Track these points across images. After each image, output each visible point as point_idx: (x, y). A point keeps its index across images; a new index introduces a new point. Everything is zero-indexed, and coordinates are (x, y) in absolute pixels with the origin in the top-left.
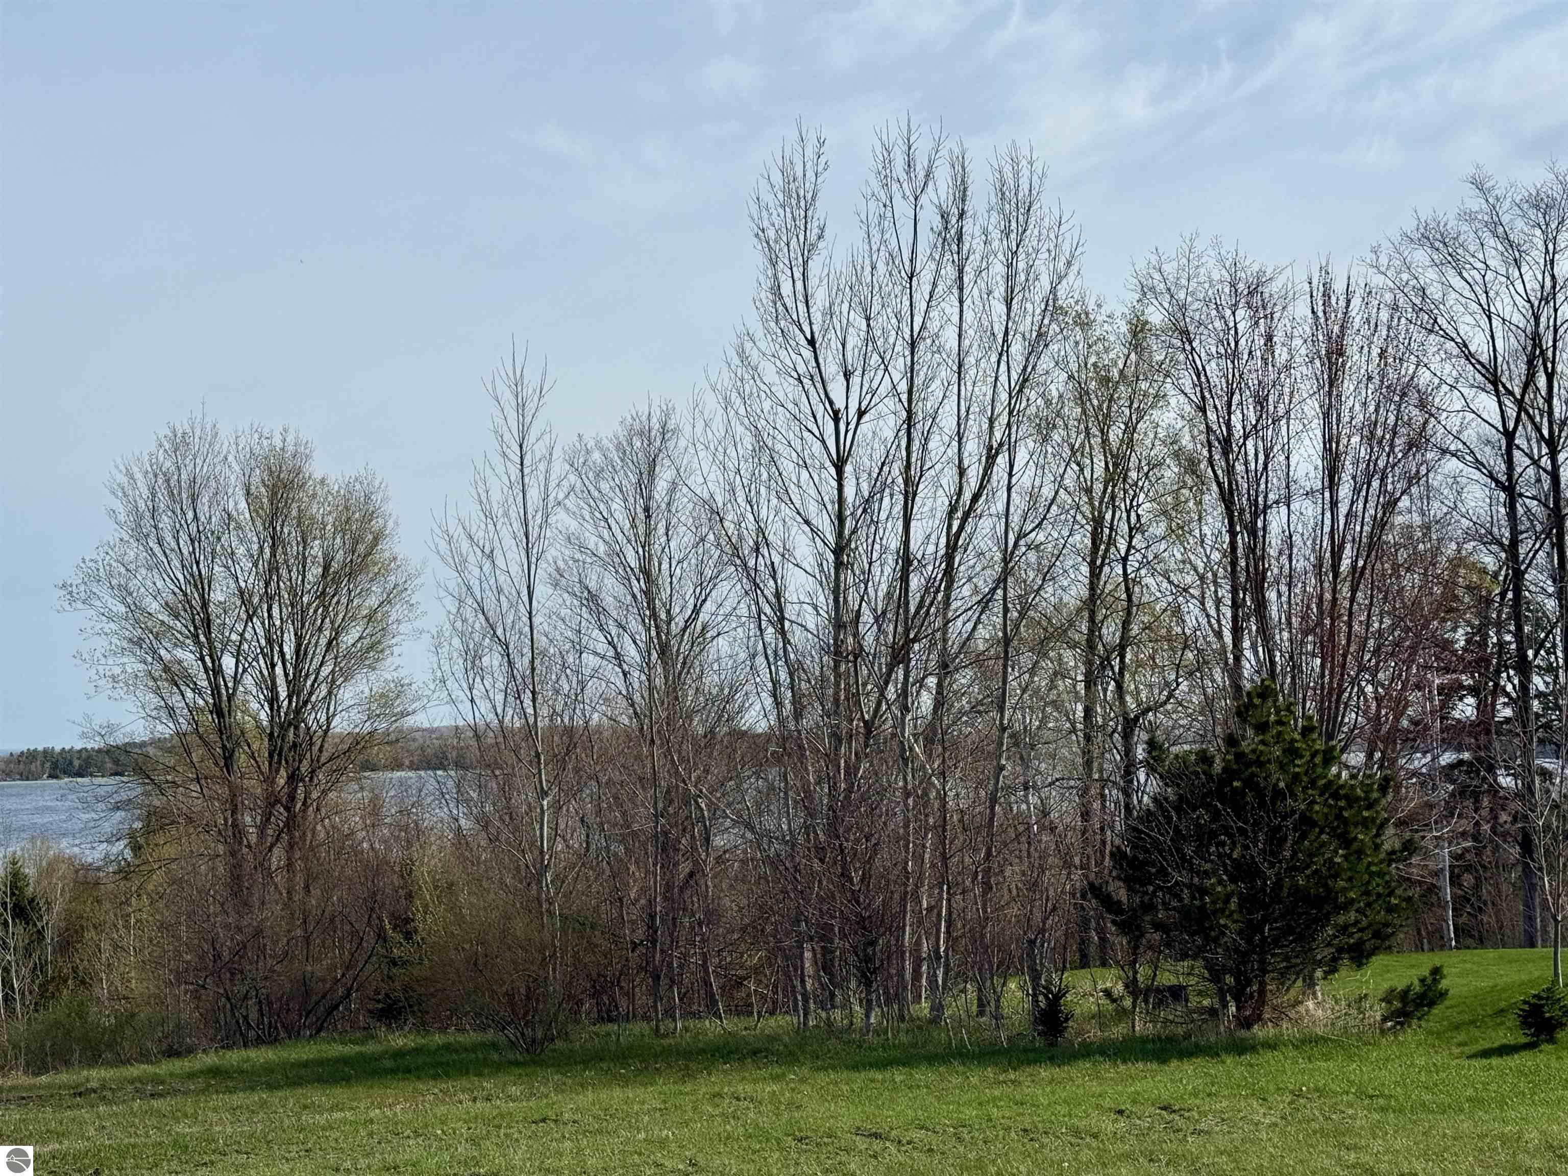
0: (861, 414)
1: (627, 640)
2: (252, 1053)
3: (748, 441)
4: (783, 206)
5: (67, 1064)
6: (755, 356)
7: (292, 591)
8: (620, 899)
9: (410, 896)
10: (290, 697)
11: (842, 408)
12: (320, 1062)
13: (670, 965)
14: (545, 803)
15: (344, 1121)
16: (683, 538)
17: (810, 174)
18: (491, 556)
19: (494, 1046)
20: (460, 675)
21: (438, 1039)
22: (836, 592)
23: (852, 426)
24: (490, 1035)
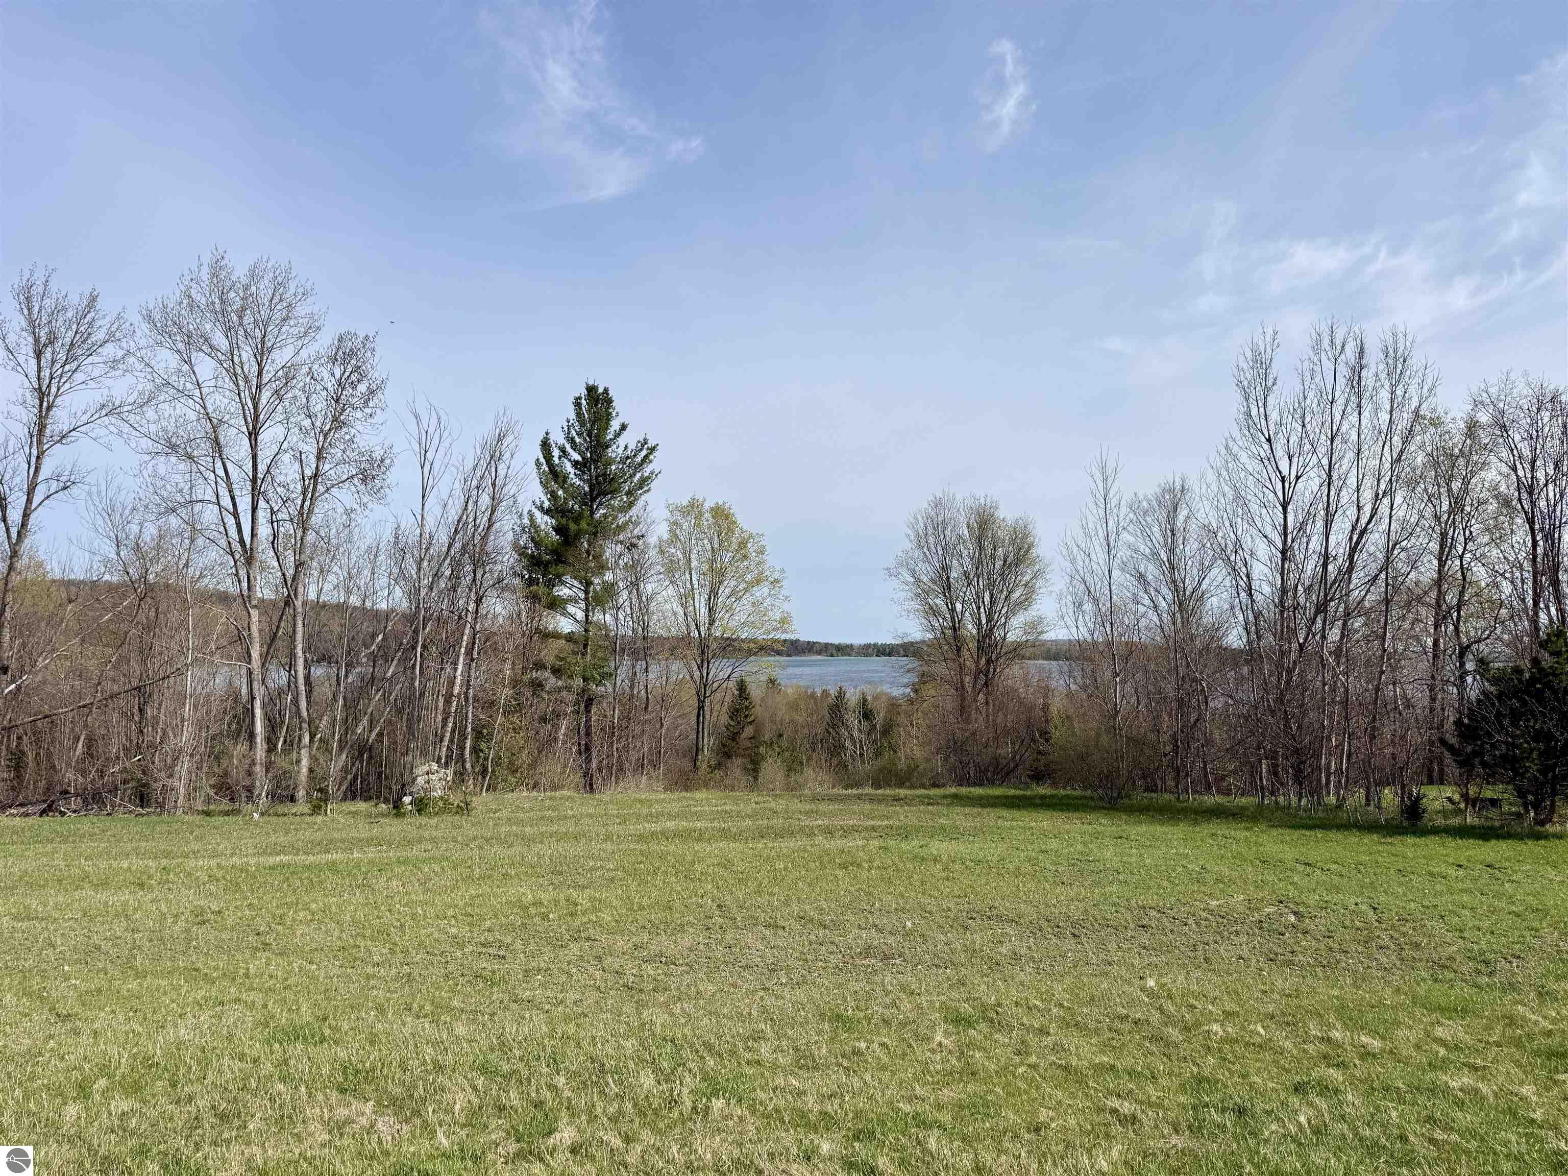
0: (1298, 478)
1: (1161, 599)
2: (972, 789)
3: (1230, 495)
4: (1252, 368)
5: (890, 786)
6: (1235, 449)
7: (989, 573)
8: (1158, 731)
9: (1047, 721)
10: (987, 623)
11: (1287, 475)
12: (1007, 797)
13: (1185, 766)
14: (1118, 679)
15: (1019, 826)
16: (1192, 546)
17: (1269, 350)
18: (1089, 555)
19: (1092, 798)
20: (1071, 614)
21: (1063, 792)
22: (1282, 574)
23: (1293, 485)
24: (1089, 793)
